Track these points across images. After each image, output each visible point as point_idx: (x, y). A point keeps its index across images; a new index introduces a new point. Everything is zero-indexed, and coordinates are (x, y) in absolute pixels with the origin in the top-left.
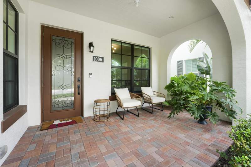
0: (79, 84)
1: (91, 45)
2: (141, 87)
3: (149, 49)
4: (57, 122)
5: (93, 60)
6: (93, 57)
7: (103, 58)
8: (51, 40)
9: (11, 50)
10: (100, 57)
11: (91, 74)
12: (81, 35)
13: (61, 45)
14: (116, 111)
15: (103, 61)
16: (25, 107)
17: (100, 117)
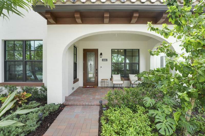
0: (97, 71)
1: (101, 54)
2: (129, 75)
3: (139, 50)
4: (88, 86)
5: (102, 61)
6: (102, 59)
7: (107, 59)
8: (86, 54)
9: (75, 61)
10: (105, 59)
11: (101, 67)
12: (97, 50)
13: (90, 55)
14: (113, 86)
15: (107, 61)
16: (79, 79)
17: (103, 87)
